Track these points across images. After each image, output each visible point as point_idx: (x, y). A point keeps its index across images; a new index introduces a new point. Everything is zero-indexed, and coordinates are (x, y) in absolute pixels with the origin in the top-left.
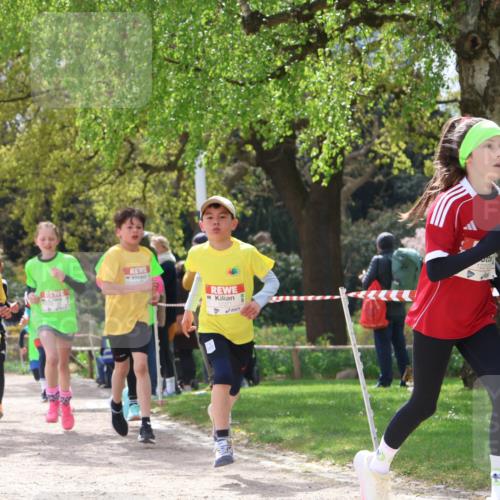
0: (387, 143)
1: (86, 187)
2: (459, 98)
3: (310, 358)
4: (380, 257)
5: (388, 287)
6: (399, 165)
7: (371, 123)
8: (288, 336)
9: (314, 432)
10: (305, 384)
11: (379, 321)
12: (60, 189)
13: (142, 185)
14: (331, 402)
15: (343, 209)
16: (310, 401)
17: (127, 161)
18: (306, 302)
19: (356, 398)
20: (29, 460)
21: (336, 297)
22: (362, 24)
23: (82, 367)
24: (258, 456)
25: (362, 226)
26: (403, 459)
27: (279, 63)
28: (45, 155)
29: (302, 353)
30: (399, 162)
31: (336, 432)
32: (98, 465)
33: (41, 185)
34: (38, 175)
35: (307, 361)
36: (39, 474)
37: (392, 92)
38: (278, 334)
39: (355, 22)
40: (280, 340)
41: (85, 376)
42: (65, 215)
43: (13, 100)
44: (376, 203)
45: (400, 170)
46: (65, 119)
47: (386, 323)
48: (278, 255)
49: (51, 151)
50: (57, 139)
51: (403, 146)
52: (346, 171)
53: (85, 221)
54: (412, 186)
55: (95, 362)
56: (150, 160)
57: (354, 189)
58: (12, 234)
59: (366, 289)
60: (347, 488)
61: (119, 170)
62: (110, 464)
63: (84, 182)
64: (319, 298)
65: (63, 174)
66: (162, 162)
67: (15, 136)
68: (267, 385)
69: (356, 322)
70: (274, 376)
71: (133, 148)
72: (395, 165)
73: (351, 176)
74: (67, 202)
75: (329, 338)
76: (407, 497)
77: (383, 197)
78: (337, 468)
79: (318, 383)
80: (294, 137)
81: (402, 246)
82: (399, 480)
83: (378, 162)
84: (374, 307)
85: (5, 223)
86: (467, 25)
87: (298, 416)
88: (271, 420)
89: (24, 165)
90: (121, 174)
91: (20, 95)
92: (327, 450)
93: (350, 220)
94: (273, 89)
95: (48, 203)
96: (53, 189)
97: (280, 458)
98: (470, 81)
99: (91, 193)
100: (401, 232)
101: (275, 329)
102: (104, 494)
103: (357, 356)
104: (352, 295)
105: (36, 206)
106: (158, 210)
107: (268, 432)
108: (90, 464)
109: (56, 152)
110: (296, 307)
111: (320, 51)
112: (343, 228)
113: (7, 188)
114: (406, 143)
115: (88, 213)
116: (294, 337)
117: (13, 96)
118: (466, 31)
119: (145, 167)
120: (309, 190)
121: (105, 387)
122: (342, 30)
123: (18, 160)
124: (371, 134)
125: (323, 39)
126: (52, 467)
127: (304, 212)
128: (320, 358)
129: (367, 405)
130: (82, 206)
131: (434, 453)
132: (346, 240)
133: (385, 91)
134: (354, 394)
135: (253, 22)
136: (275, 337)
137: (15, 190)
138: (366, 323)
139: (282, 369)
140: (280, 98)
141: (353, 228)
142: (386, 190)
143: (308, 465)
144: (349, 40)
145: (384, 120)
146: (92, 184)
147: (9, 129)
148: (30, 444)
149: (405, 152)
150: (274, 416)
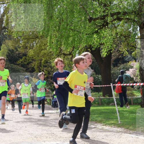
0: (122, 48)
1: (50, 59)
2: (140, 38)
3: (103, 100)
4: (120, 76)
5: (122, 83)
6: (125, 54)
7: (119, 43)
8: (98, 95)
9: (104, 118)
10: (102, 107)
11: (120, 91)
12: (44, 59)
13: (63, 58)
14: (109, 111)
15: (111, 64)
16: (103, 111)
17: (60, 53)
18: (103, 87)
19: (114, 110)
20: (35, 125)
21: (110, 85)
22: (116, 20)
23: (48, 103)
24: (91, 124)
25: (116, 68)
26: (126, 125)
27: (97, 30)
28: (40, 52)
29: (101, 99)
30: (125, 53)
31: (110, 118)
32: (51, 127)
33: (39, 59)
34: (38, 56)
35: (103, 101)
36: (38, 129)
37: (124, 36)
38: (96, 94)
39: (115, 20)
40: (96, 96)
41: (49, 105)
42: (45, 66)
43: (33, 39)
44: (120, 63)
45: (125, 55)
46: (45, 43)
47: (122, 92)
48: (96, 75)
49: (42, 51)
50: (43, 48)
51: (126, 49)
52: (112, 55)
53: (49, 67)
54: (128, 59)
55: (51, 101)
56: (65, 53)
57: (114, 59)
58: (32, 71)
59: (117, 84)
60: (112, 132)
61: (58, 55)
62: (55, 126)
63: (49, 58)
64: (106, 86)
65: (45, 56)
66: (68, 53)
67: (33, 47)
68: (93, 107)
69: (114, 92)
70: (95, 105)
71: (61, 50)
72: (124, 53)
73: (114, 56)
74: (45, 63)
75: (108, 95)
76: (127, 134)
77: (121, 61)
78: (110, 127)
79: (105, 106)
80: (100, 47)
81: (126, 73)
82: (125, 130)
83: (120, 53)
84: (119, 88)
85: (30, 68)
86: (142, 20)
87: (100, 115)
88: (94, 116)
89: (35, 54)
90: (58, 56)
91: (35, 37)
92: (108, 123)
93: (113, 67)
94: (95, 36)
95: (41, 63)
96: (42, 60)
97: (96, 125)
98: (143, 34)
99: (51, 60)
100: (126, 70)
101: (95, 93)
102: (53, 134)
103: (115, 100)
104: (114, 85)
105: (38, 64)
106: (67, 65)
107: (93, 118)
108: (50, 126)
109: (43, 51)
110: (100, 88)
111: (106, 27)
112: (112, 69)
113: (31, 59)
114: (127, 48)
115: (50, 65)
116: (99, 95)
117: (33, 38)
118: (142, 22)
119: (64, 54)
120: (103, 59)
121: (54, 107)
122: (112, 22)
123: (34, 53)
124: (118, 46)
125: (107, 24)
126: (41, 127)
127: (102, 65)
128: (106, 100)
129: (117, 112)
130: (49, 64)
131: (133, 124)
132: (112, 72)
133: (122, 36)
134: (114, 109)
135: (90, 20)
136: (95, 95)
137: (33, 60)
138: (116, 92)
139: (97, 103)
140: (97, 38)
141: (114, 69)
142: (122, 60)
143: (103, 126)
144: (113, 24)
145: (122, 43)
146: (51, 58)
147: (32, 45)
148: (35, 121)
149: (127, 50)
150: (94, 114)
